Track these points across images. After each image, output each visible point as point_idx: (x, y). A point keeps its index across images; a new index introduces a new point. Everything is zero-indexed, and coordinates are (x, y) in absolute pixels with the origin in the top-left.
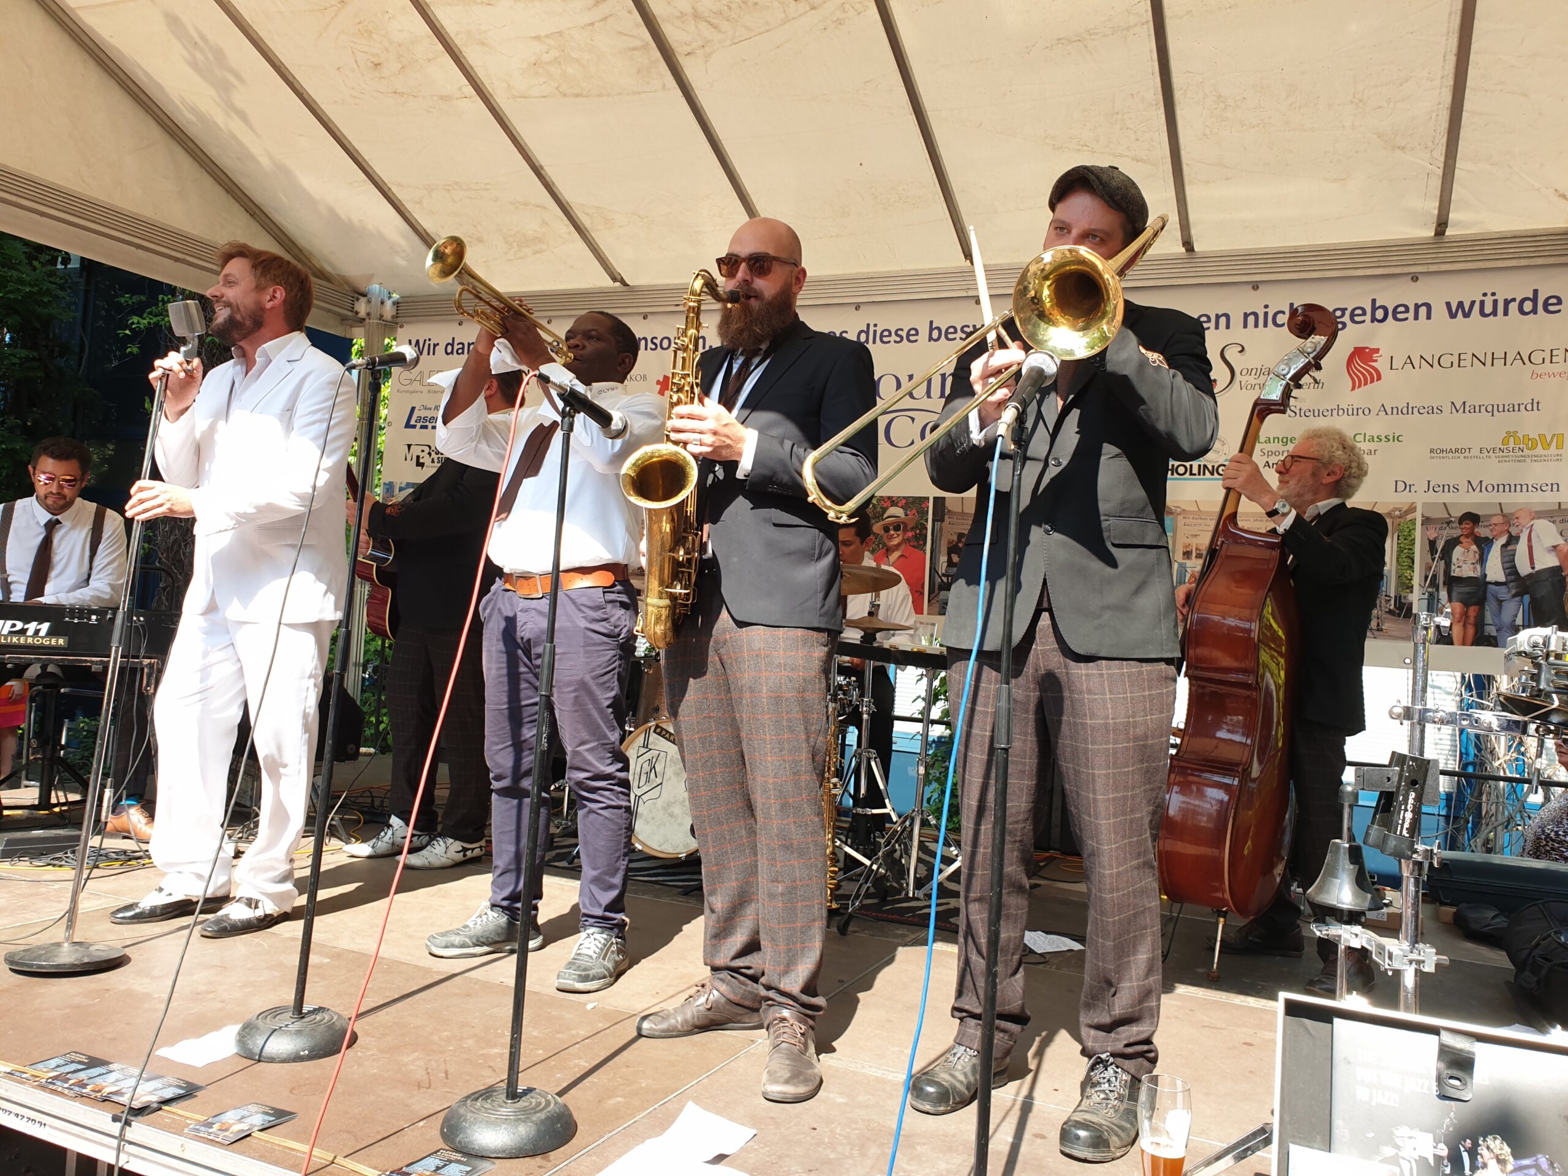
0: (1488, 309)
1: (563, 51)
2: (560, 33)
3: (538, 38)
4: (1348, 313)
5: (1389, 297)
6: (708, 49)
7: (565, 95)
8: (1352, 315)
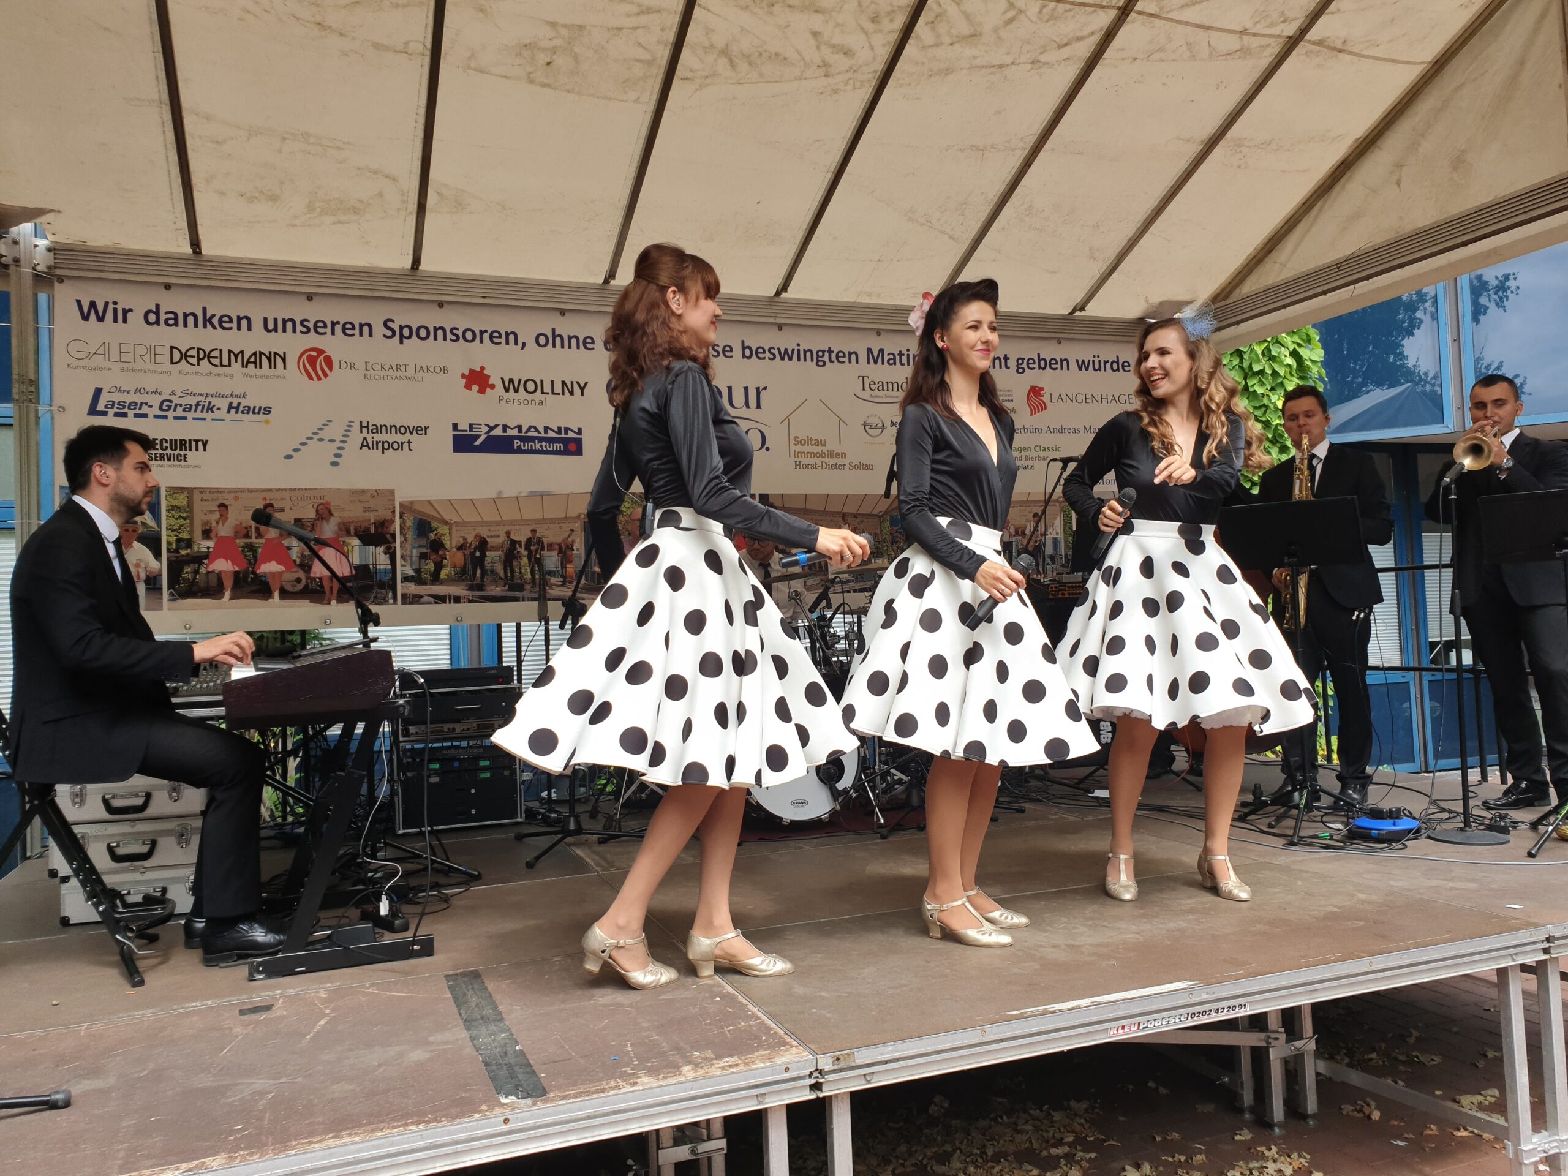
0: (1097, 367)
1: (570, 43)
2: (581, 27)
3: (553, 25)
4: (1025, 361)
5: (1047, 355)
6: (709, 81)
7: (531, 81)
8: (1028, 364)
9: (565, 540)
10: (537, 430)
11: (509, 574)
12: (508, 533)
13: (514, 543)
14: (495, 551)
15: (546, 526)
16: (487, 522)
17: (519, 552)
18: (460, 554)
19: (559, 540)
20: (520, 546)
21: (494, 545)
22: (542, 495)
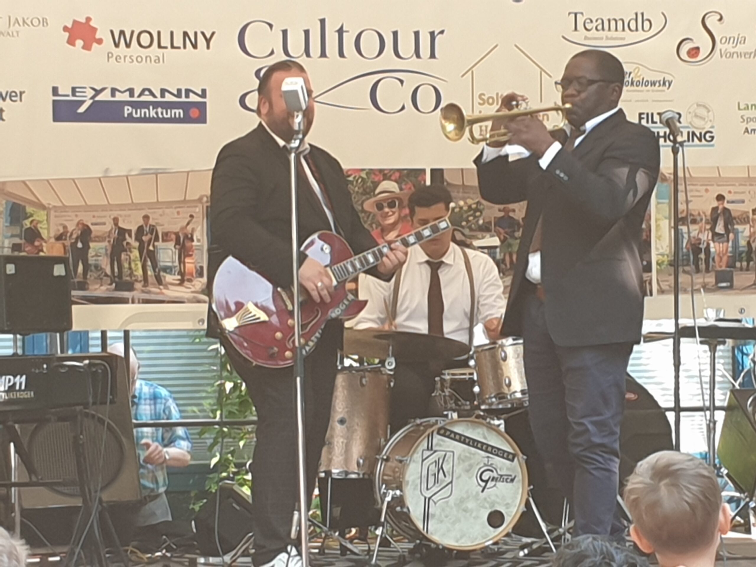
9: (182, 229)
10: (152, 94)
11: (116, 270)
12: (116, 221)
13: (122, 232)
14: (99, 241)
15: (160, 211)
16: (91, 206)
17: (128, 244)
18: (59, 245)
19: (176, 228)
20: (130, 236)
21: (99, 234)
22: (156, 173)
